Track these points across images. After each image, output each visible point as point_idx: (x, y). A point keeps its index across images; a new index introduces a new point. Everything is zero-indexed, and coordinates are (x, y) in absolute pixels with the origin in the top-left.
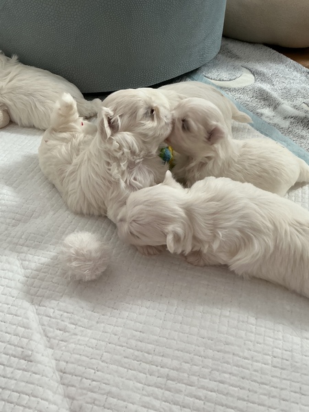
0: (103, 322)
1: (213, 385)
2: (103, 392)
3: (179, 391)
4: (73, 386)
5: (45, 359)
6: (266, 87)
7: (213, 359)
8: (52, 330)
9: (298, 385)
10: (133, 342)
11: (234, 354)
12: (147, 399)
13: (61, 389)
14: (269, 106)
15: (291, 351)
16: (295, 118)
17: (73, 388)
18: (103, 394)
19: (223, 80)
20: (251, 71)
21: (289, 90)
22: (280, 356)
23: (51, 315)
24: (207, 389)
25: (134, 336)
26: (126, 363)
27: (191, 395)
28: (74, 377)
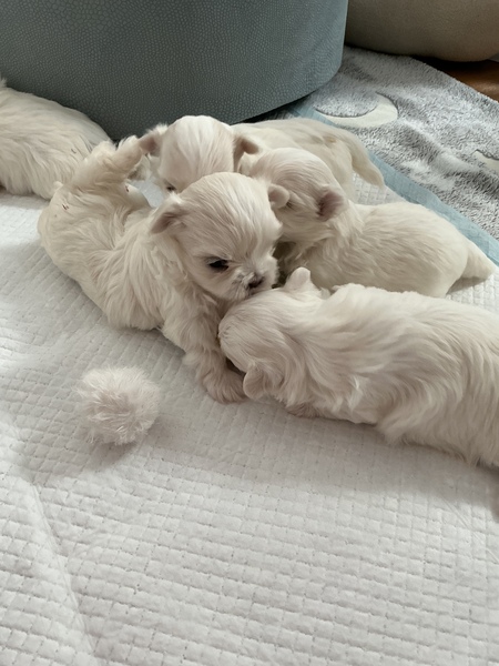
0: (149, 511)
1: (327, 609)
2: (148, 624)
3: (272, 621)
4: (99, 615)
5: (54, 571)
6: (416, 125)
7: (328, 567)
8: (64, 524)
9: (467, 606)
10: (197, 542)
11: (362, 559)
12: (220, 634)
13: (80, 620)
14: (421, 156)
15: (456, 552)
16: (463, 174)
17: (100, 619)
18: (148, 628)
19: (346, 116)
20: (392, 101)
21: (454, 131)
22: (438, 561)
23: (64, 502)
24: (318, 616)
25: (200, 533)
26: (185, 577)
27: (291, 626)
28: (101, 600)
